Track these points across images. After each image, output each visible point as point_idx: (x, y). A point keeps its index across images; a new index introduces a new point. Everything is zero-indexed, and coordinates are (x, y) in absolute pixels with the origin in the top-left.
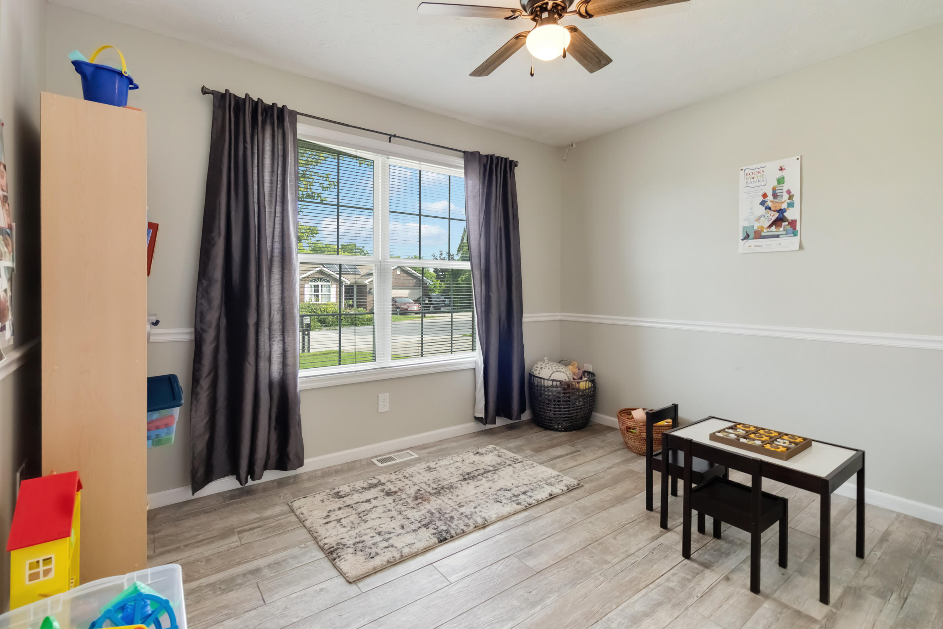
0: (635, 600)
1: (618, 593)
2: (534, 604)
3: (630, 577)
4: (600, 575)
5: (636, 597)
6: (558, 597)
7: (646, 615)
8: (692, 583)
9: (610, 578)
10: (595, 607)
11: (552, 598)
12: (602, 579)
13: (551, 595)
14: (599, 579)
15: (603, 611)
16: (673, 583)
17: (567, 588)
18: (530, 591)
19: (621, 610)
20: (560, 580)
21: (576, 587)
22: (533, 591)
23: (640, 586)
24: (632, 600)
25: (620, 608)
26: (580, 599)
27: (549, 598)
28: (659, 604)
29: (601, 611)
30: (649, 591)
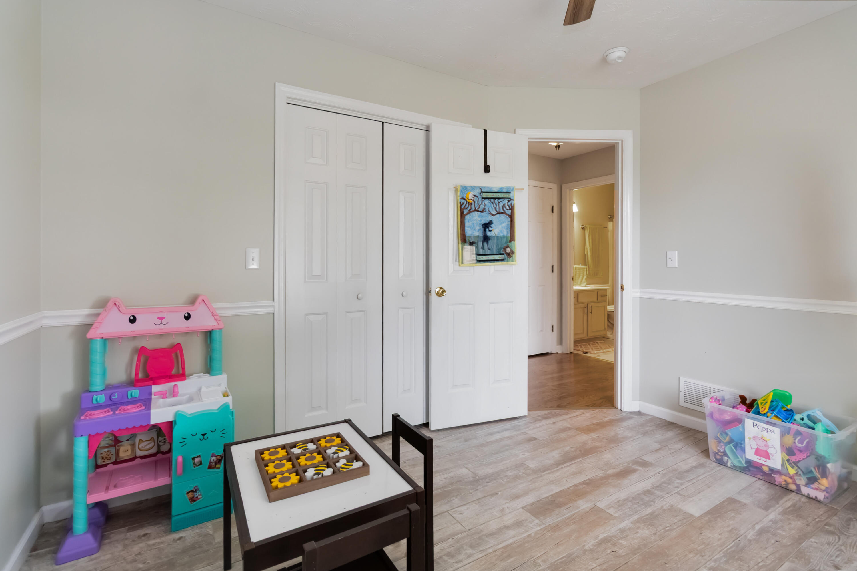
0: (512, 539)
1: (526, 545)
2: (605, 540)
3: (508, 561)
4: (540, 565)
5: (511, 541)
6: (584, 546)
7: (507, 527)
8: (448, 551)
9: (531, 561)
10: (550, 535)
11: (590, 544)
12: (539, 561)
13: (592, 547)
14: (543, 561)
15: (544, 531)
16: (467, 553)
17: (576, 554)
18: (613, 552)
19: (527, 531)
20: (584, 562)
21: (567, 554)
22: (611, 553)
23: (502, 551)
24: (515, 539)
25: (528, 534)
26: (563, 542)
27: (592, 545)
28: (491, 535)
29: (545, 532)
30: (495, 546)
